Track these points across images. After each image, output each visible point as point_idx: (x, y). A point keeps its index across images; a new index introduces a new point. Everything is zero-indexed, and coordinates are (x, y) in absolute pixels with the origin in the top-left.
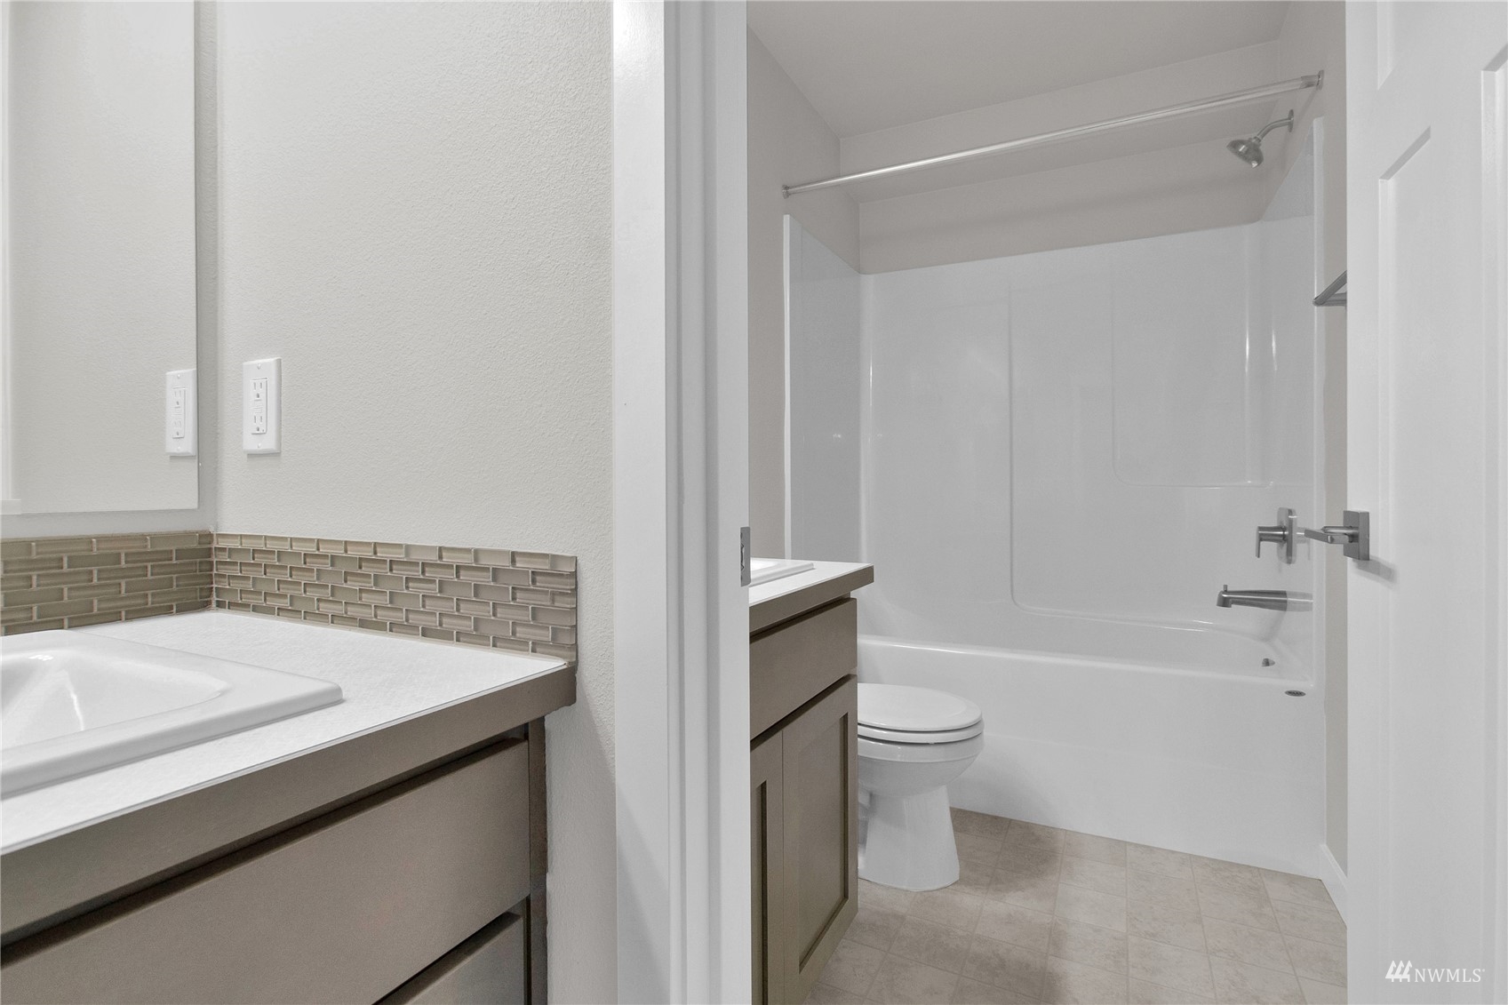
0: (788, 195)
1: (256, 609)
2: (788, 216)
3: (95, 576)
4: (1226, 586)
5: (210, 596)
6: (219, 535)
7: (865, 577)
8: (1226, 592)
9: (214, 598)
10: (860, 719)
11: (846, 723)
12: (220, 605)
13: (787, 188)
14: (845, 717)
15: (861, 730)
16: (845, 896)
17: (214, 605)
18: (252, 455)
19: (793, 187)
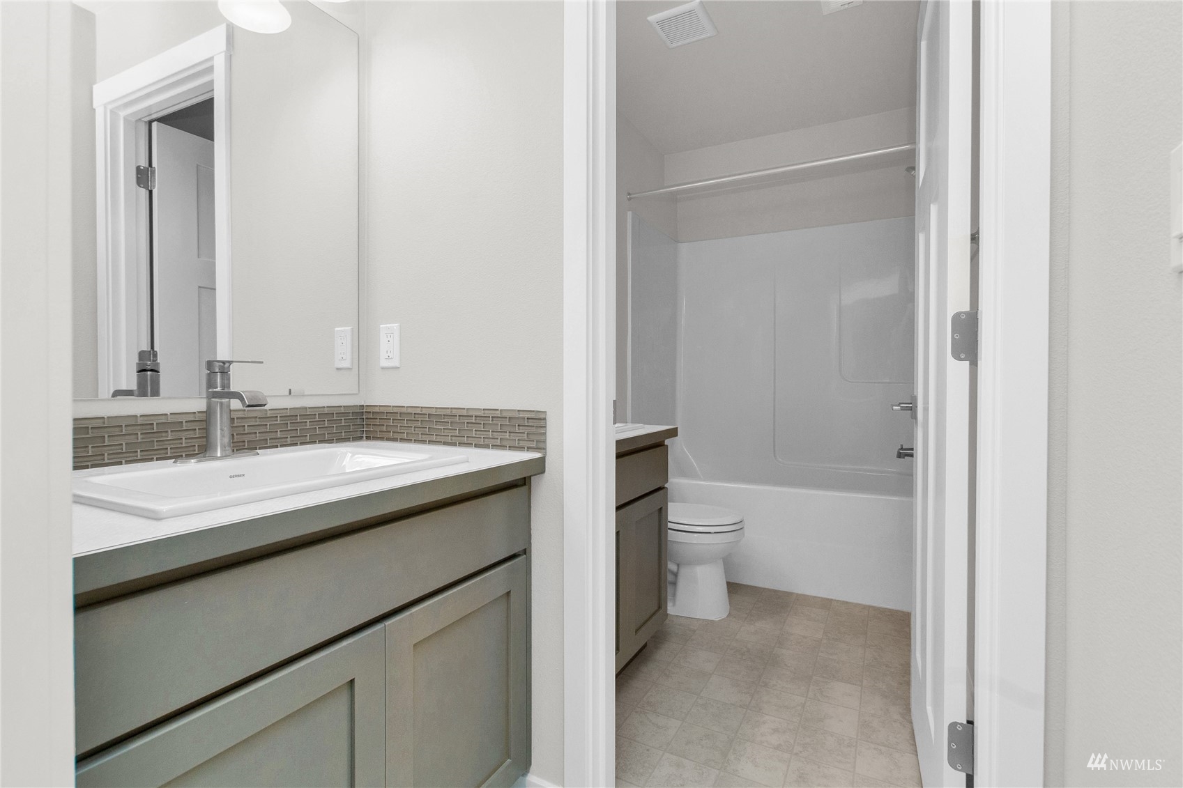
0: (630, 199)
1: (388, 439)
2: (631, 212)
3: (326, 423)
4: (902, 445)
5: (363, 434)
6: (367, 406)
7: (673, 433)
8: (902, 449)
9: (364, 435)
10: (670, 518)
11: (662, 512)
12: (368, 438)
13: (629, 194)
14: (661, 509)
15: (670, 525)
16: (660, 607)
17: (365, 438)
18: (383, 368)
19: (634, 194)
